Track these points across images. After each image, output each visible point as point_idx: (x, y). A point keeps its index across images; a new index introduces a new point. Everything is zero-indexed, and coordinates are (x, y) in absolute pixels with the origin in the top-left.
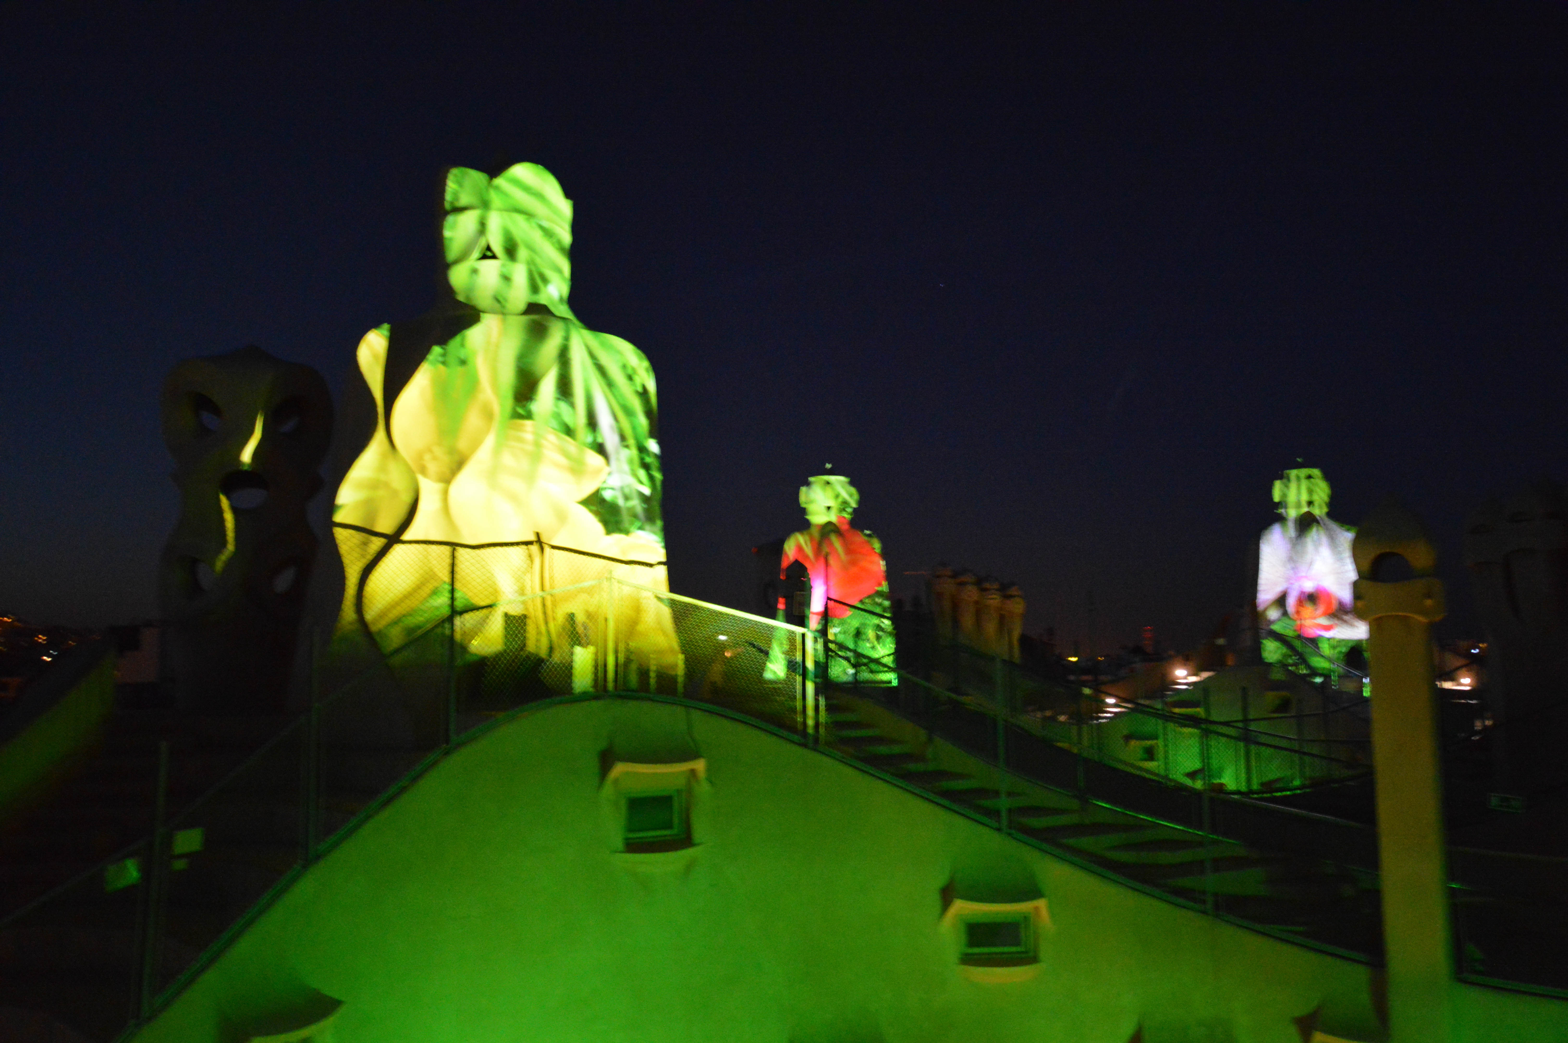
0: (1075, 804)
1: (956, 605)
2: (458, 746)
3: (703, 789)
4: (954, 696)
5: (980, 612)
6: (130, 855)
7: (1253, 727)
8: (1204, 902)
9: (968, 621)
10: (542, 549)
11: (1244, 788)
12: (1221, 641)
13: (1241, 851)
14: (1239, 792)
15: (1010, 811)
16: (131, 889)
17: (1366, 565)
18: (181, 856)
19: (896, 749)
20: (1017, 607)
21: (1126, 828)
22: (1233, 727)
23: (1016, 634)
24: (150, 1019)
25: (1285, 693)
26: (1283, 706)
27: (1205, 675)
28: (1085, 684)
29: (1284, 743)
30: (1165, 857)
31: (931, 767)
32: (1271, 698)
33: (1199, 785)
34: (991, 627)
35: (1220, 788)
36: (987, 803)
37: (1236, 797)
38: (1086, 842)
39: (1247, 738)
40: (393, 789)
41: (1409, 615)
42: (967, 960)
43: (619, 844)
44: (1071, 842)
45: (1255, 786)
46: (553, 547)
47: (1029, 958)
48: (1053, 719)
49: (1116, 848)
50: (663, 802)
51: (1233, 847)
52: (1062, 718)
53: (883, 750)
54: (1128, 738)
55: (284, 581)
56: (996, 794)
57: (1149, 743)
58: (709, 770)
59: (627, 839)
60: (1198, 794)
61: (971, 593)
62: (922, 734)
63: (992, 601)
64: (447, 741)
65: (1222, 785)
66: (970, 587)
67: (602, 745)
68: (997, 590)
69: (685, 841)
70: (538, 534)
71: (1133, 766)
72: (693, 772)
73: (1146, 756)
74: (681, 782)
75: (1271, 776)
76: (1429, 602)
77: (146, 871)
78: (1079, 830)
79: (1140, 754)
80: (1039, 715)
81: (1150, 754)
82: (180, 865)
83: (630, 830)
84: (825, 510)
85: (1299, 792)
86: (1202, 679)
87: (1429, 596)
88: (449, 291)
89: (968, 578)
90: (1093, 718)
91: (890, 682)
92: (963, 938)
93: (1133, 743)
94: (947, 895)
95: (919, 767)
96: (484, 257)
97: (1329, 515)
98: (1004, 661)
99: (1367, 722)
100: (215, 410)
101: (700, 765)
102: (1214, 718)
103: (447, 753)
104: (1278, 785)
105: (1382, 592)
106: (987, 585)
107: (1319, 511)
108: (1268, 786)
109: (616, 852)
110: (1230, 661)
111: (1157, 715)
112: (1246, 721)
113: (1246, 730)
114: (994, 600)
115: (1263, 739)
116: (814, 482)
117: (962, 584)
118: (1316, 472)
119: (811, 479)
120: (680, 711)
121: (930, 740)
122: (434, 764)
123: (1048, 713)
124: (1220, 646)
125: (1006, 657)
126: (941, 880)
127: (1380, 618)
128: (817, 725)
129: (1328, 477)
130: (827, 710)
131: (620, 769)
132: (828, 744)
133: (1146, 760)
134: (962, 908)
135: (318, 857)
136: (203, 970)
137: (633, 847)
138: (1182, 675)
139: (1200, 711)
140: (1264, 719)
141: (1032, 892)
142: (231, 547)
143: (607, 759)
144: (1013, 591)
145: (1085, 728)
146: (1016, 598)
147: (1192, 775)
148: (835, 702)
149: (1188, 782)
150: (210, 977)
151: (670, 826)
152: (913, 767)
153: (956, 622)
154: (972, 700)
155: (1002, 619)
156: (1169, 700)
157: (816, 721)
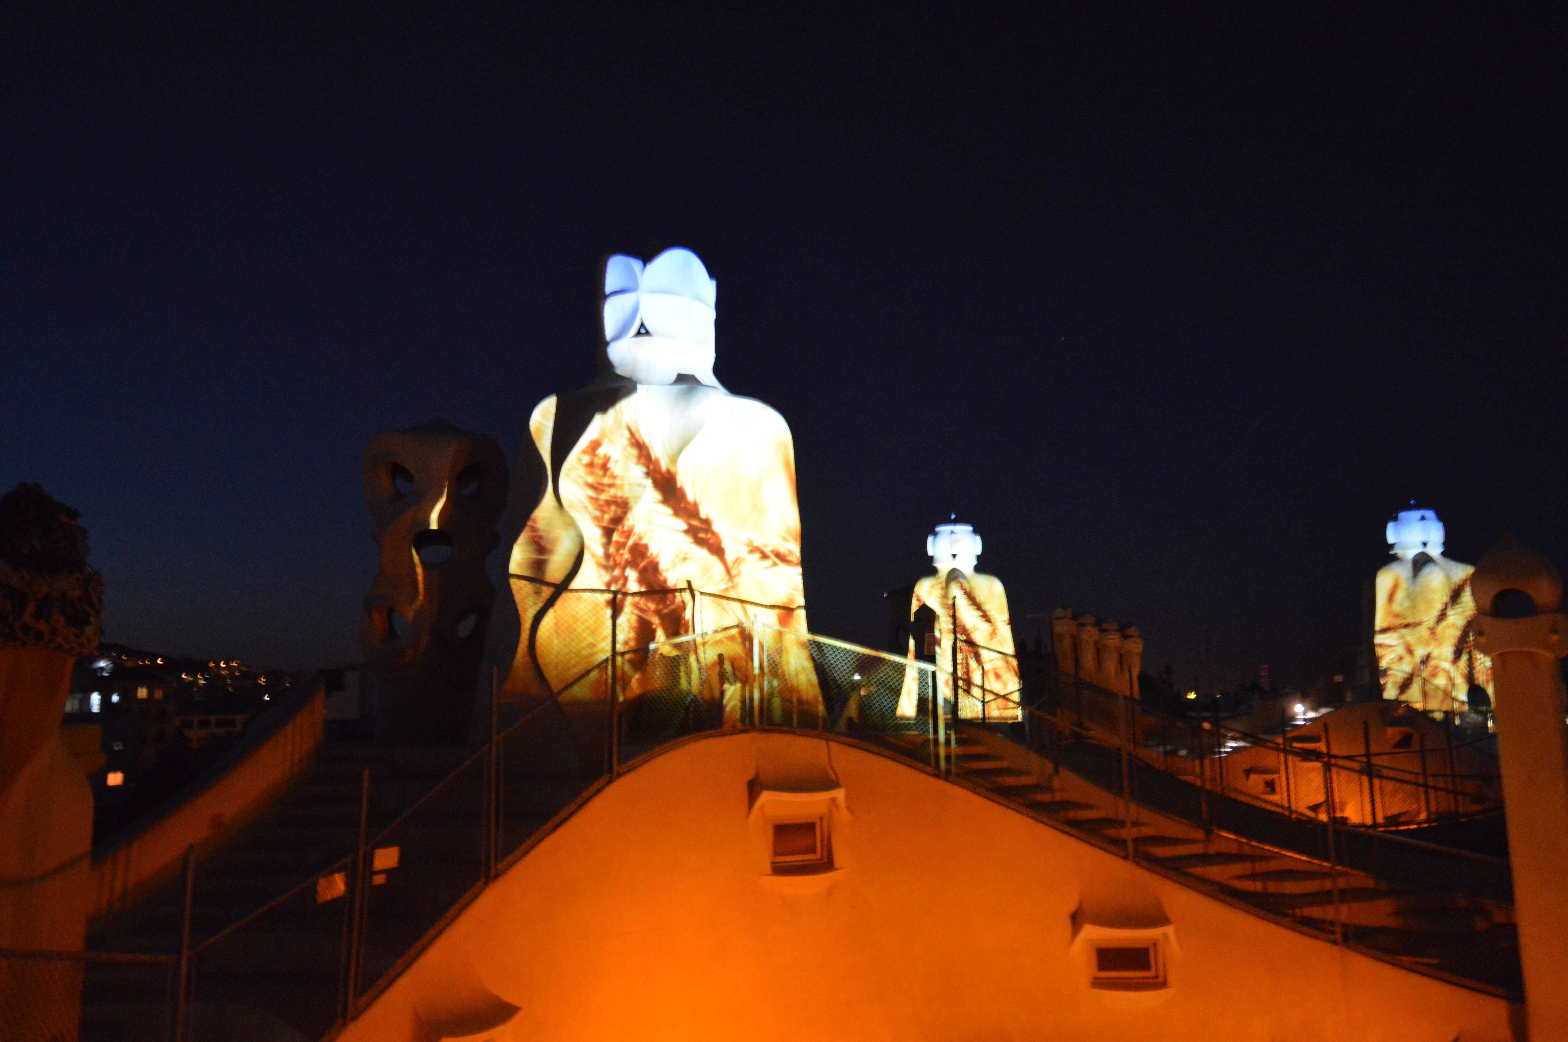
0: (1200, 834)
1: (1076, 645)
2: (620, 775)
3: (843, 815)
4: (1077, 729)
5: (1099, 651)
6: (339, 870)
7: (1375, 761)
8: (1333, 932)
9: (1088, 659)
10: (693, 596)
11: (1369, 821)
12: (1339, 678)
13: (1370, 883)
14: (1363, 825)
15: (1135, 840)
16: (337, 902)
17: (1487, 602)
18: (380, 872)
19: (1023, 780)
20: (1135, 646)
21: (1252, 858)
22: (1356, 761)
23: (1136, 672)
24: (354, 1018)
25: (1405, 729)
26: (1405, 742)
27: (1324, 711)
28: (1205, 719)
29: (1407, 777)
30: (1291, 887)
31: (1058, 797)
32: (1392, 733)
33: (1323, 817)
34: (1111, 665)
35: (1344, 820)
36: (1112, 832)
37: (1362, 829)
38: (1213, 872)
39: (1370, 771)
40: (563, 814)
41: (1533, 650)
42: (1098, 983)
43: (768, 868)
44: (1198, 871)
45: (1380, 819)
46: (702, 593)
47: (1158, 983)
48: (1174, 753)
49: (1240, 877)
50: (808, 828)
51: (1360, 879)
52: (1183, 753)
53: (1010, 781)
54: (1248, 772)
55: (465, 628)
56: (1122, 824)
57: (1269, 777)
58: (847, 797)
59: (773, 863)
60: (1324, 825)
61: (1090, 634)
62: (1049, 767)
63: (1109, 641)
64: (610, 770)
65: (1346, 819)
66: (1089, 628)
67: (750, 775)
68: (1116, 630)
69: (827, 865)
70: (689, 583)
71: (1257, 798)
72: (833, 800)
73: (1268, 790)
74: (823, 810)
75: (1395, 810)
76: (1555, 638)
77: (350, 885)
78: (1205, 859)
79: (1261, 787)
80: (1161, 749)
81: (1271, 787)
82: (379, 880)
83: (776, 853)
84: (951, 558)
85: (1426, 825)
86: (1320, 715)
87: (1554, 631)
88: (608, 365)
89: (1089, 619)
90: (1214, 753)
91: (1017, 718)
92: (1094, 961)
93: (1253, 777)
94: (1077, 920)
95: (1045, 797)
96: (639, 333)
97: (1444, 554)
98: (1125, 698)
99: (1494, 758)
100: (409, 478)
101: (839, 794)
102: (1334, 751)
103: (610, 782)
104: (1402, 819)
105: (1506, 628)
106: (1105, 626)
107: (1435, 550)
108: (1392, 820)
109: (764, 875)
110: (1349, 698)
111: (1277, 748)
112: (1368, 755)
113: (1369, 763)
114: (1113, 640)
115: (1385, 772)
116: (942, 532)
117: (1082, 625)
118: (1430, 514)
119: (938, 529)
120: (822, 744)
121: (1057, 771)
122: (600, 790)
123: (1169, 748)
124: (1339, 683)
125: (1128, 694)
126: (1072, 907)
127: (1502, 654)
128: (948, 758)
129: (1440, 517)
130: (956, 743)
131: (766, 797)
132: (958, 775)
133: (1268, 793)
134: (1092, 933)
135: (498, 875)
136: (400, 974)
137: (779, 870)
138: (1301, 712)
139: (1321, 746)
140: (1389, 753)
141: (1158, 919)
142: (421, 597)
143: (754, 788)
144: (1132, 631)
145: (1207, 762)
146: (1134, 639)
147: (1315, 808)
148: (964, 736)
149: (1311, 814)
150: (404, 982)
151: (813, 850)
152: (1040, 797)
153: (1077, 661)
154: (1097, 733)
155: (1122, 659)
156: (1289, 735)
157: (946, 753)
